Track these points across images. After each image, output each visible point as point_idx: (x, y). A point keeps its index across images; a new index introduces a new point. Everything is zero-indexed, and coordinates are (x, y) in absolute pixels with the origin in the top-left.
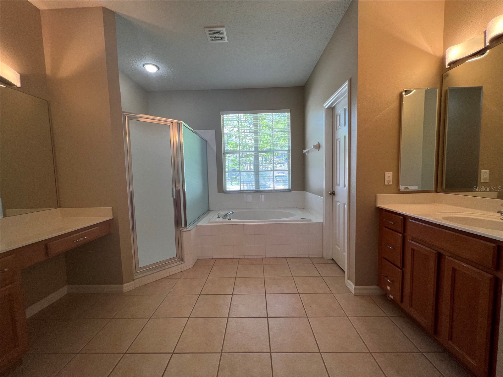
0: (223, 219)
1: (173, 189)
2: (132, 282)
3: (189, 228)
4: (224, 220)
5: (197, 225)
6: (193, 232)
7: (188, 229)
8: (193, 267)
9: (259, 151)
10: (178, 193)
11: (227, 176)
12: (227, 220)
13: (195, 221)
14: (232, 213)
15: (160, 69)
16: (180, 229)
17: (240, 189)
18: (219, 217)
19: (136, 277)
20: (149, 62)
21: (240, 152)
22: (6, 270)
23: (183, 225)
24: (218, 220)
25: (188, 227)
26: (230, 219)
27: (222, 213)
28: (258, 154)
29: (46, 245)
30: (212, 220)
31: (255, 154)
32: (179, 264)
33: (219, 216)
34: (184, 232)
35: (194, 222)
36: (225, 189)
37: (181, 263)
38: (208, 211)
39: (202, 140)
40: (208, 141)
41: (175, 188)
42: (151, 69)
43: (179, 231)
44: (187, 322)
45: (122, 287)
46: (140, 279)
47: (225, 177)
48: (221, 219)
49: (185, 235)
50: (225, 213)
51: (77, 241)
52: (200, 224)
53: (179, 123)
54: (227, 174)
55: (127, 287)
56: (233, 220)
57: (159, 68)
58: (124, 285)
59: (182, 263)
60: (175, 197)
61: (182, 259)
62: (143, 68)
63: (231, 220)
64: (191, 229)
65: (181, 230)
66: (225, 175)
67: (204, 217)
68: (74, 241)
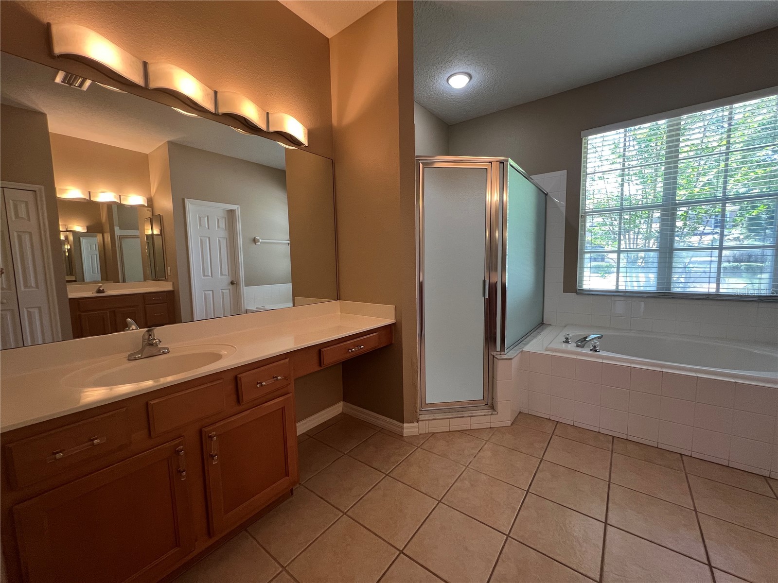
0: (578, 346)
1: (484, 282)
2: (416, 424)
3: (508, 354)
4: (580, 350)
5: (522, 351)
6: (515, 362)
7: (505, 357)
8: (511, 425)
9: (677, 204)
10: (493, 288)
11: (586, 261)
12: (586, 351)
13: (519, 342)
14: (599, 338)
15: (473, 79)
16: (492, 353)
17: (617, 286)
18: (567, 341)
19: (421, 417)
20: (457, 71)
21: (623, 209)
22: (279, 378)
23: (498, 348)
24: (564, 346)
25: (506, 351)
26: (594, 349)
27: (575, 333)
28: (674, 210)
29: (319, 350)
30: (552, 346)
31: (663, 210)
32: (488, 415)
33: (567, 339)
34: (500, 361)
35: (516, 344)
36: (579, 286)
37: (490, 413)
38: (541, 325)
39: (540, 192)
40: (549, 194)
41: (488, 281)
42: (459, 82)
43: (491, 357)
44: (505, 543)
45: (402, 428)
46: (427, 422)
47: (582, 263)
48: (571, 346)
49: (500, 366)
50: (581, 333)
51: (352, 351)
52: (528, 348)
53: (503, 163)
54: (587, 256)
55: (409, 429)
56: (602, 353)
57: (470, 77)
58: (405, 425)
59: (492, 414)
60: (487, 296)
61: (493, 407)
62: (447, 85)
63: (596, 351)
64: (513, 357)
65: (494, 357)
66: (582, 259)
67: (535, 337)
68: (348, 350)
